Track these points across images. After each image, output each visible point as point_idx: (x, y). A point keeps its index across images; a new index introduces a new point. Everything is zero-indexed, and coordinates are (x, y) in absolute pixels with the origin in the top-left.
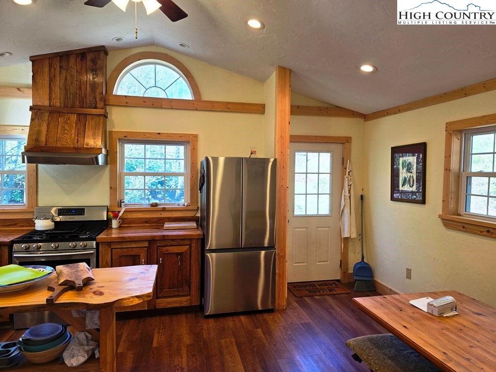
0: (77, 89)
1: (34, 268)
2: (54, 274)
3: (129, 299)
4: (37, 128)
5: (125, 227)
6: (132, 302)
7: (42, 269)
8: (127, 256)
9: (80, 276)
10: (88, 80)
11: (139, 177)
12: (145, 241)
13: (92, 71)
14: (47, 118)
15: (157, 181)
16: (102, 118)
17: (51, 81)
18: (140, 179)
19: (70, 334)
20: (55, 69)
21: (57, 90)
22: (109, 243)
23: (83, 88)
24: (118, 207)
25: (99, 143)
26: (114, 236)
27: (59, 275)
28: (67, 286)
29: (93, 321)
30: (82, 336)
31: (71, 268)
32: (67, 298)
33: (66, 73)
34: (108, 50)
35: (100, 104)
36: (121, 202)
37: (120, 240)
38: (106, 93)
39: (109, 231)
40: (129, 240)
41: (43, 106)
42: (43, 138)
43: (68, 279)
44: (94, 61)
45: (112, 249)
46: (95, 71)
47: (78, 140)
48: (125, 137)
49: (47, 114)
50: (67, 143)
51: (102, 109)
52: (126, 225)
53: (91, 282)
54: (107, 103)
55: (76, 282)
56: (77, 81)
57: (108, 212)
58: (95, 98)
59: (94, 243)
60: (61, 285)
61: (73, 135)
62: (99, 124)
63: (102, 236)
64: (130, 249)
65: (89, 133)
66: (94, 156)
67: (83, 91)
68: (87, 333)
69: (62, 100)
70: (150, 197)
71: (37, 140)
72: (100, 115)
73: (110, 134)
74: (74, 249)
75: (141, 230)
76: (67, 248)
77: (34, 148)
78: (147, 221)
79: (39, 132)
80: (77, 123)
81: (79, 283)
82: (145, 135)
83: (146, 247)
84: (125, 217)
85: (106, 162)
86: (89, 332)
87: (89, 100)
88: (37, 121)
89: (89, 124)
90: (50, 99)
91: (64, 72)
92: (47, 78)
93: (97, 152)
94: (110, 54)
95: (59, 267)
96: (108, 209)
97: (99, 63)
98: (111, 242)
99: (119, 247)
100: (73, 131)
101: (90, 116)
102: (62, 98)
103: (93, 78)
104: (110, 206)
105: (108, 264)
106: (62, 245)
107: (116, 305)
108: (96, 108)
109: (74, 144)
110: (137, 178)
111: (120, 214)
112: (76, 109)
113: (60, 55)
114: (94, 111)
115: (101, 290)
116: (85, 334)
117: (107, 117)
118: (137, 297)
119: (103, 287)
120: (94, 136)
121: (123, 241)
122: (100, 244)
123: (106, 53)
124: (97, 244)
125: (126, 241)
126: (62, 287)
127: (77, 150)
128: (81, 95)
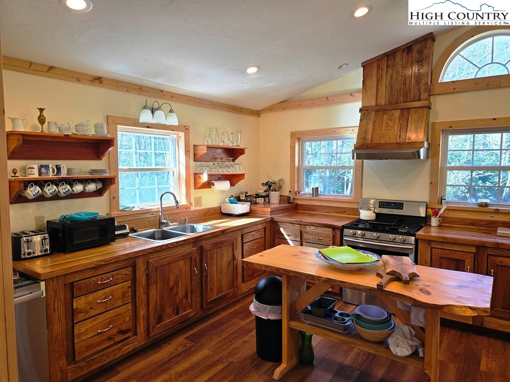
0: (402, 85)
1: (364, 253)
2: (381, 262)
3: (461, 307)
4: (365, 128)
5: (446, 226)
6: (464, 312)
7: (371, 256)
8: (448, 258)
9: (406, 270)
10: (413, 73)
11: (454, 171)
12: (472, 245)
13: (418, 62)
14: (374, 116)
15: (477, 176)
16: (425, 110)
17: (378, 81)
18: (456, 174)
19: (394, 323)
20: (382, 69)
21: (383, 89)
22: (429, 241)
23: (408, 82)
24: (438, 204)
25: (421, 137)
26: (433, 234)
27: (385, 264)
28: (393, 277)
29: (418, 318)
30: (406, 329)
31: (395, 259)
32: (394, 288)
33: (392, 70)
34: (435, 35)
35: (424, 96)
36: (442, 199)
37: (441, 240)
38: (431, 82)
39: (428, 229)
40: (451, 241)
41: (370, 107)
42: (369, 137)
43: (395, 270)
44: (420, 52)
45: (432, 248)
46: (420, 62)
47: (400, 135)
48: (450, 127)
49: (373, 113)
50: (390, 139)
51: (426, 100)
52: (447, 225)
53: (416, 278)
54: (431, 93)
55: (403, 274)
56: (402, 76)
57: (427, 208)
58: (419, 90)
59: (413, 238)
60: (387, 274)
61: (396, 131)
62: (423, 116)
63: (420, 233)
64: (453, 252)
65: (411, 126)
66: (415, 150)
67: (407, 86)
68: (411, 328)
69: (387, 98)
70: (468, 195)
71: (364, 139)
72: (424, 107)
73: (432, 126)
74: (393, 241)
75: (466, 233)
76: (388, 239)
77: (362, 145)
78: (473, 223)
79: (366, 131)
80: (399, 119)
81: (405, 276)
82: (475, 123)
83: (473, 253)
84: (446, 215)
85: (427, 156)
86: (413, 327)
87: (413, 93)
88: (364, 121)
89: (412, 118)
90: (377, 99)
91: (390, 70)
92: (375, 79)
93: (419, 146)
94: (437, 39)
95: (385, 257)
96: (427, 205)
97: (426, 52)
98: (431, 241)
99: (440, 247)
100: (396, 126)
101: (414, 110)
102: (387, 96)
103: (419, 70)
104: (430, 203)
105: (427, 263)
106: (384, 236)
107: (445, 310)
108: (419, 100)
109: (396, 139)
110: (452, 173)
111: (441, 212)
112: (400, 104)
113: (387, 54)
114: (417, 104)
115: (428, 289)
116: (409, 328)
117: (430, 108)
118: (470, 308)
119: (428, 286)
120: (416, 130)
121: (445, 241)
122: (419, 241)
123: (434, 40)
124: (417, 240)
125: (447, 242)
126: (390, 277)
127: (399, 145)
128: (405, 90)
